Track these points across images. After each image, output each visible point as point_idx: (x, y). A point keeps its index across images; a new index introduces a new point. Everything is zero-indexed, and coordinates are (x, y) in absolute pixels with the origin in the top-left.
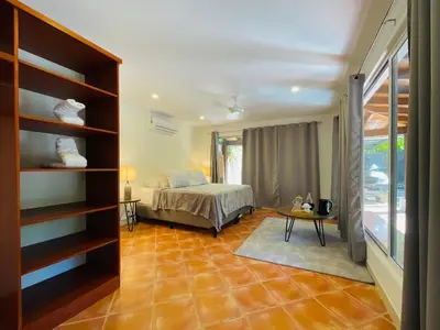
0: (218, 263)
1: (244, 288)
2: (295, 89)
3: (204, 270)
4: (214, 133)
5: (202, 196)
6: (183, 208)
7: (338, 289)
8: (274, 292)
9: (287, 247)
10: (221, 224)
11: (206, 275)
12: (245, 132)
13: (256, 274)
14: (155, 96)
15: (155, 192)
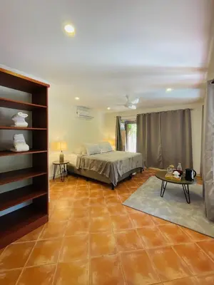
0: (110, 210)
1: (124, 232)
2: (169, 90)
3: (101, 215)
4: (117, 117)
5: (105, 162)
6: (94, 169)
7: (192, 242)
8: (143, 238)
9: (161, 201)
10: (117, 181)
11: (101, 218)
12: (138, 116)
13: (134, 221)
14: (77, 98)
15: (78, 157)
